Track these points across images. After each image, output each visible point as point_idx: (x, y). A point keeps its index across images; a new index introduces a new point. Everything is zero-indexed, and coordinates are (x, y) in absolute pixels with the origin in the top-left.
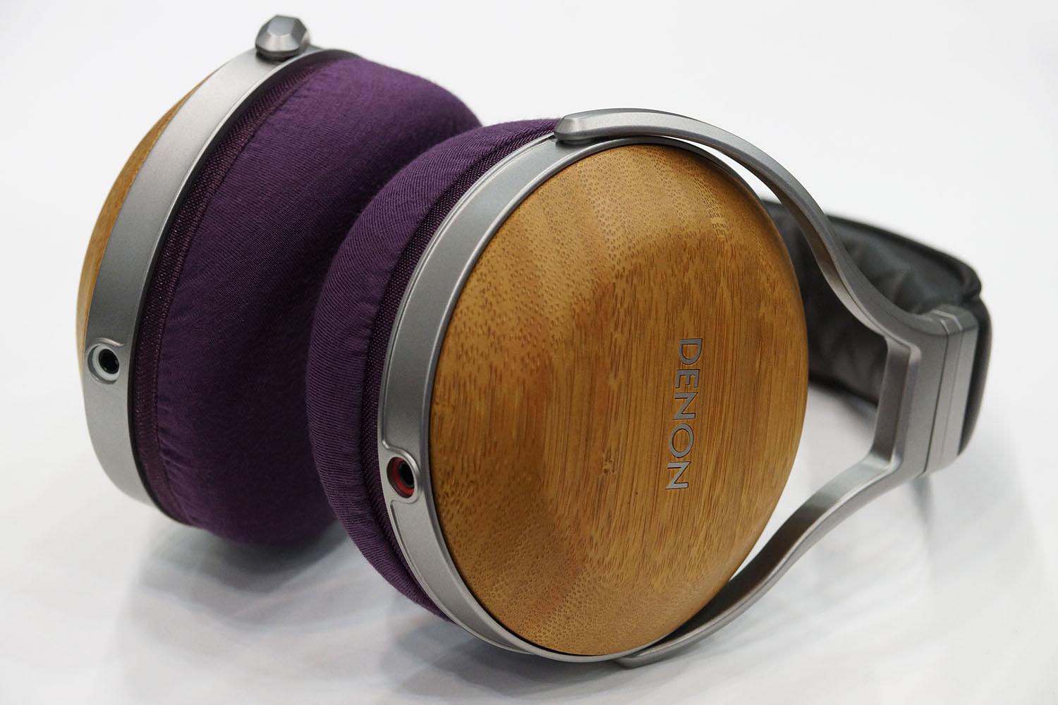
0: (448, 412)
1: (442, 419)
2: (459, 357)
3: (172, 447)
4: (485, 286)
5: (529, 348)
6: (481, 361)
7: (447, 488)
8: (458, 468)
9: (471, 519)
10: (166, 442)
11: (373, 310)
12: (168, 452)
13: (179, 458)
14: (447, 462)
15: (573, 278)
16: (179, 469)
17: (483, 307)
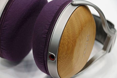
0: (61, 48)
1: (60, 49)
2: (63, 40)
3: (3, 48)
4: (67, 29)
5: (73, 38)
6: (66, 40)
7: (59, 59)
8: (61, 57)
9: (61, 64)
10: (2, 47)
11: (47, 31)
12: (2, 49)
13: (4, 50)
14: (60, 56)
15: (79, 27)
16: (4, 51)
17: (67, 32)
